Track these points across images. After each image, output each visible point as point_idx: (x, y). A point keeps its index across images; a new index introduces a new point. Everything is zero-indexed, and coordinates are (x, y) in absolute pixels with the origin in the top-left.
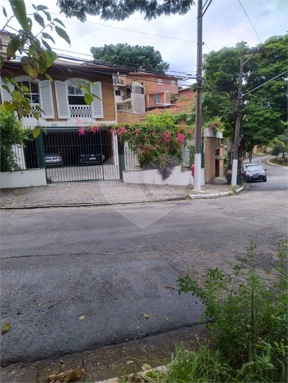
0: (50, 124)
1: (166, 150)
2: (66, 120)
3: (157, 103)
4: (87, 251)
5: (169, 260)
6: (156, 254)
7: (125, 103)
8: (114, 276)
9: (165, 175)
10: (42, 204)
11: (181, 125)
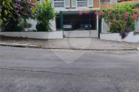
1: (125, 23)
2: (75, 8)
4: (72, 73)
5: (116, 84)
8: (82, 89)
9: (123, 36)
11: (136, 9)
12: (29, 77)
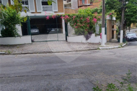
0: (33, 15)
1: (88, 26)
2: (40, 13)
3: (84, 4)
4: (50, 74)
5: (89, 79)
6: (83, 76)
7: (68, 4)
8: (63, 86)
9: (87, 38)
10: (29, 52)
11: (95, 14)
12: (8, 83)
